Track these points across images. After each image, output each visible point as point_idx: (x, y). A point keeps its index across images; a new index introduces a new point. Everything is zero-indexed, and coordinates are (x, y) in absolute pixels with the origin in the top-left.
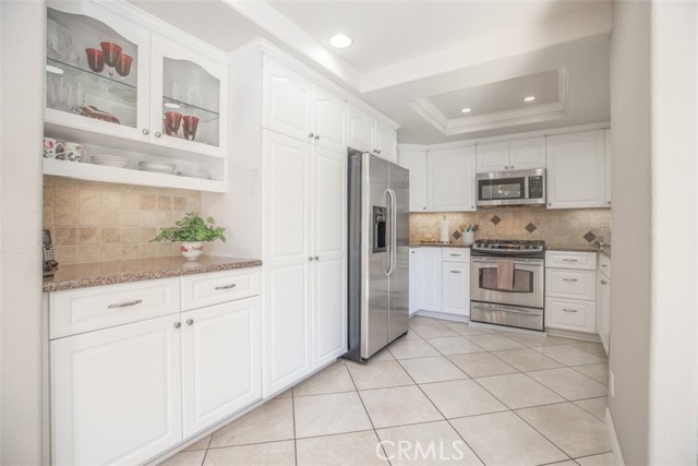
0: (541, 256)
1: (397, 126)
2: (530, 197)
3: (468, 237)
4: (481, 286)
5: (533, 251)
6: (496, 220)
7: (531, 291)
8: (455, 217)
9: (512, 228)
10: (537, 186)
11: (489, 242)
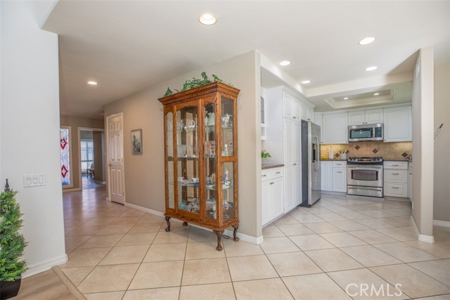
0: (381, 163)
1: (314, 106)
2: (376, 136)
3: (344, 156)
4: (352, 178)
5: (378, 162)
6: (357, 148)
7: (377, 179)
8: (336, 146)
9: (366, 151)
10: (379, 132)
11: (355, 158)
